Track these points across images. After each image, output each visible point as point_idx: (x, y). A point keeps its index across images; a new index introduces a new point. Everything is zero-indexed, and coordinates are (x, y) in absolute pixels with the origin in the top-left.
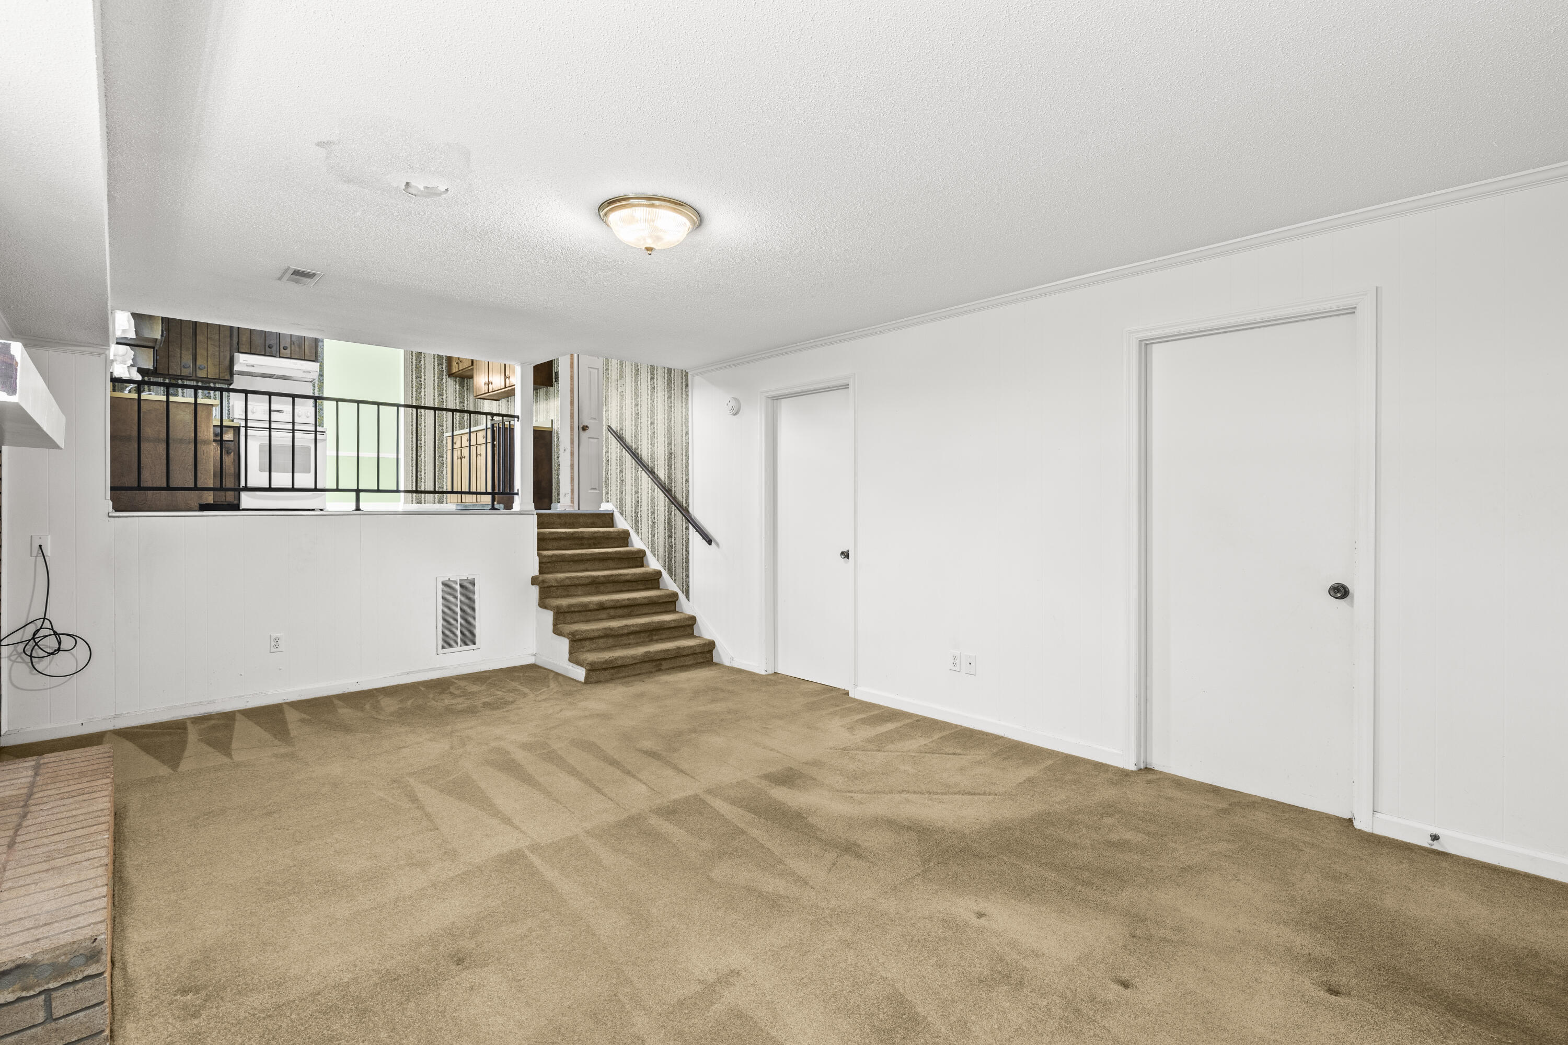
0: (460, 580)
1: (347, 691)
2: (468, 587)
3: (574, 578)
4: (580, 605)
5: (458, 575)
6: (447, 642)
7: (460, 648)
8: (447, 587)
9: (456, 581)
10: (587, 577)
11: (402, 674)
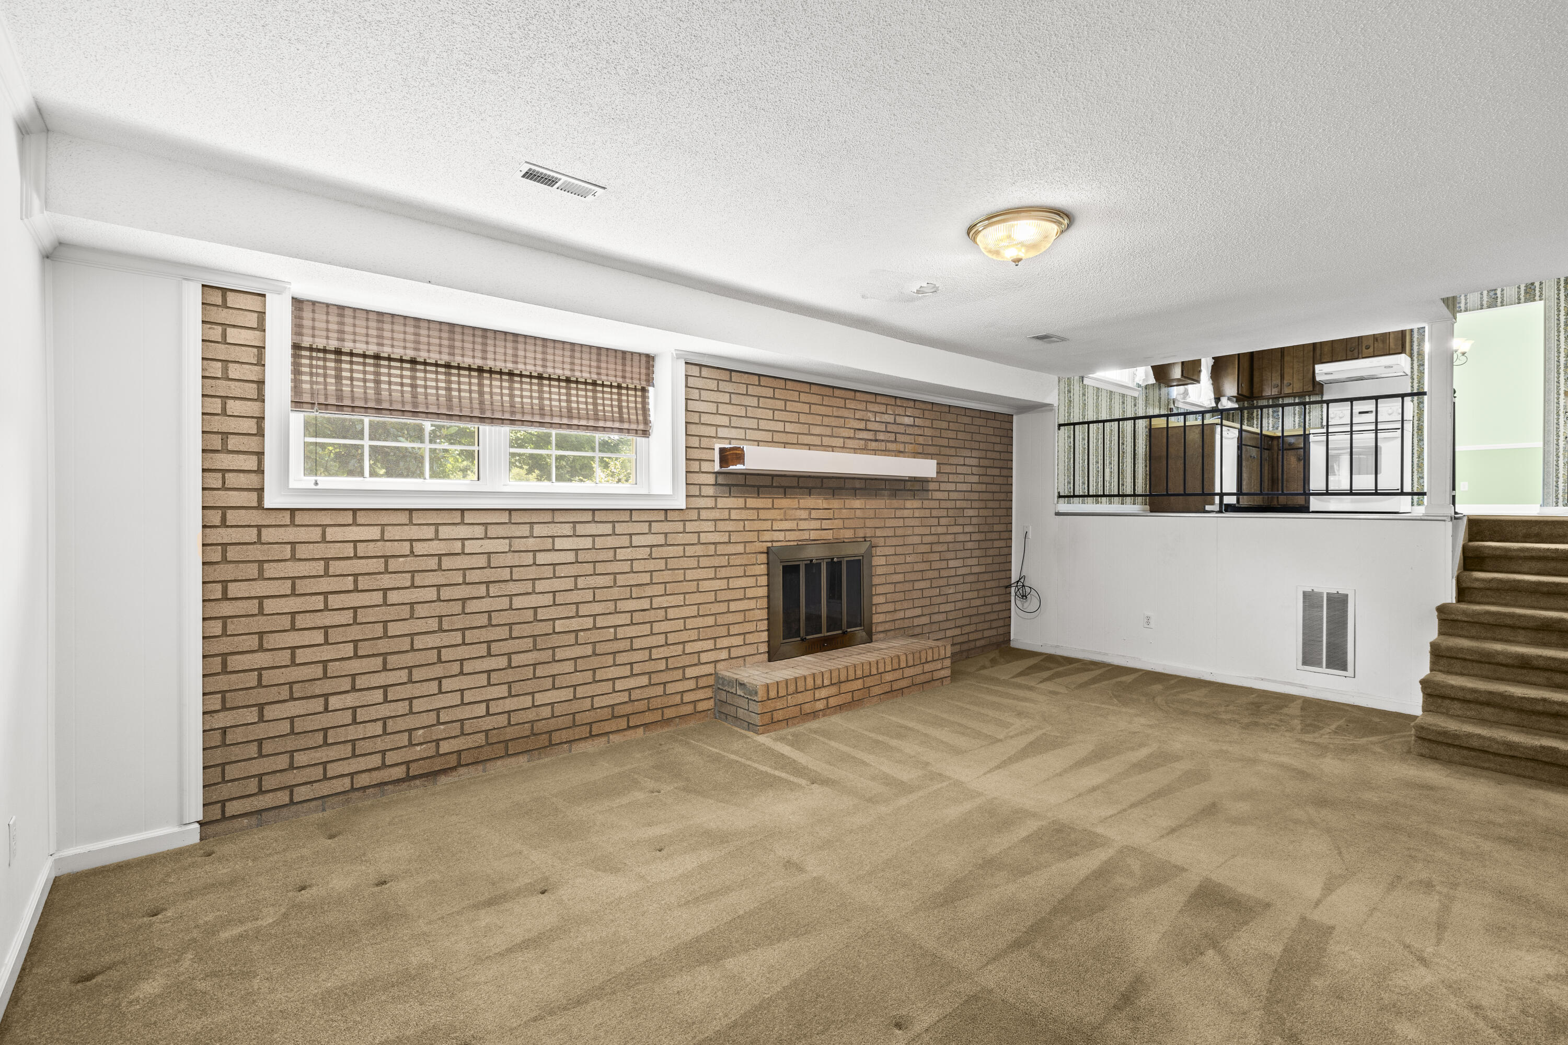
0: (1328, 594)
1: (1202, 678)
2: (1339, 603)
3: (1505, 614)
4: (1479, 653)
5: (1326, 586)
6: (1309, 659)
7: (1324, 670)
8: (1310, 600)
9: (1321, 594)
10: (1533, 617)
11: (1256, 679)
